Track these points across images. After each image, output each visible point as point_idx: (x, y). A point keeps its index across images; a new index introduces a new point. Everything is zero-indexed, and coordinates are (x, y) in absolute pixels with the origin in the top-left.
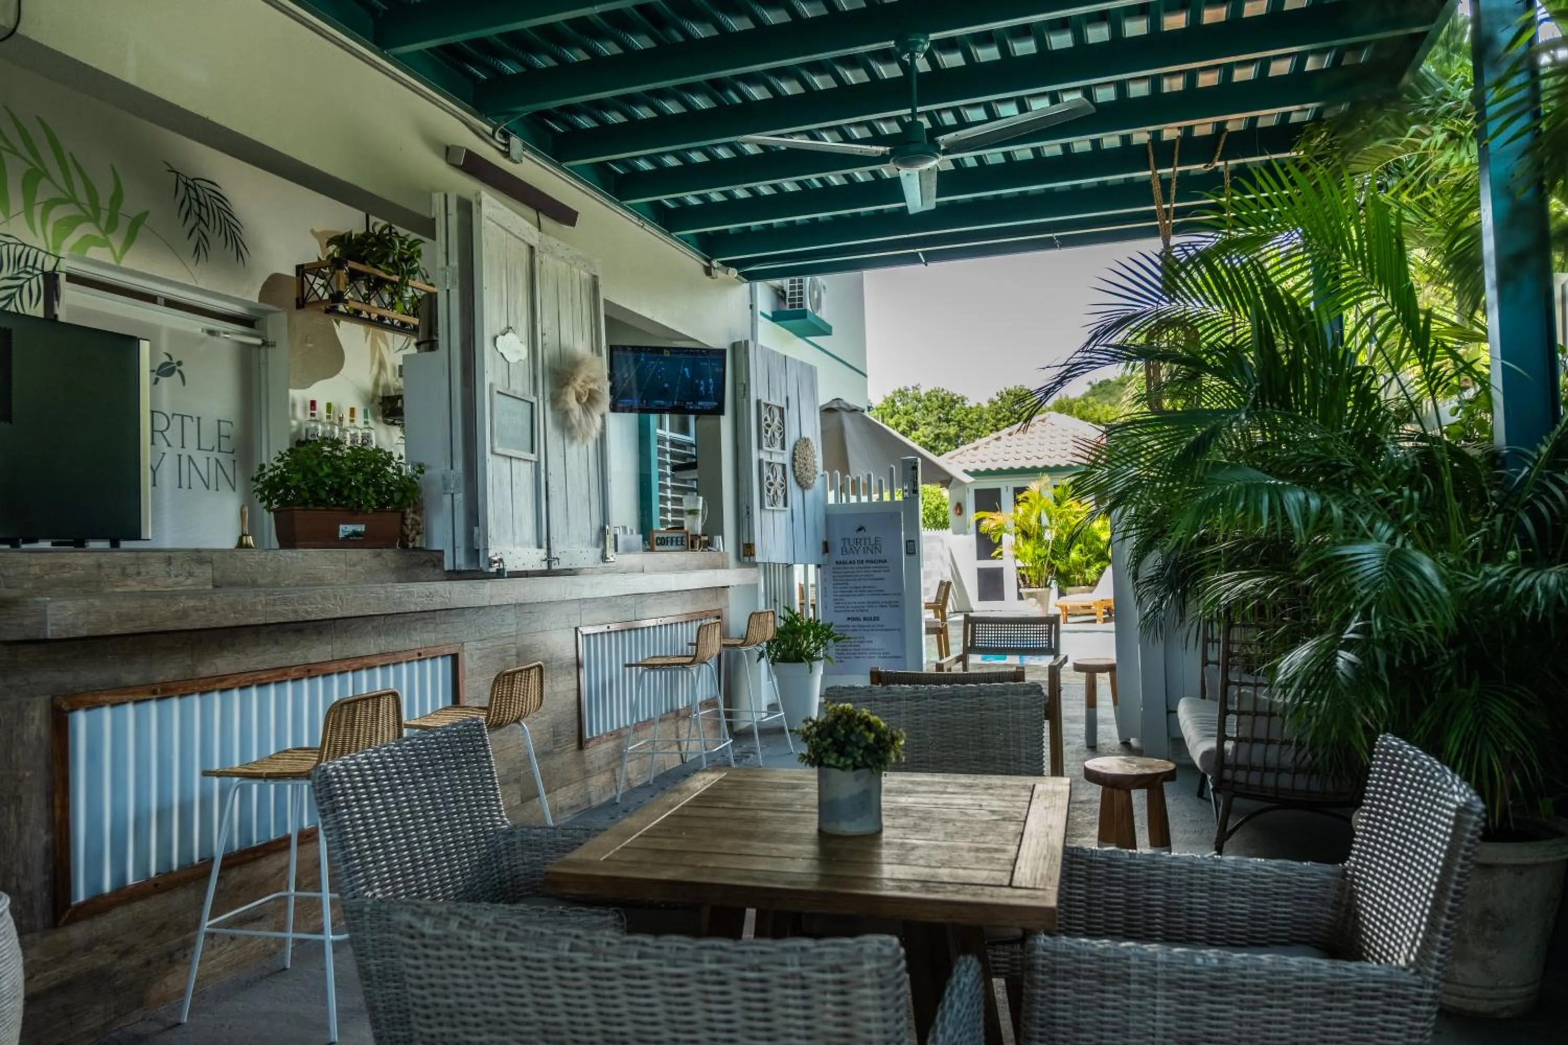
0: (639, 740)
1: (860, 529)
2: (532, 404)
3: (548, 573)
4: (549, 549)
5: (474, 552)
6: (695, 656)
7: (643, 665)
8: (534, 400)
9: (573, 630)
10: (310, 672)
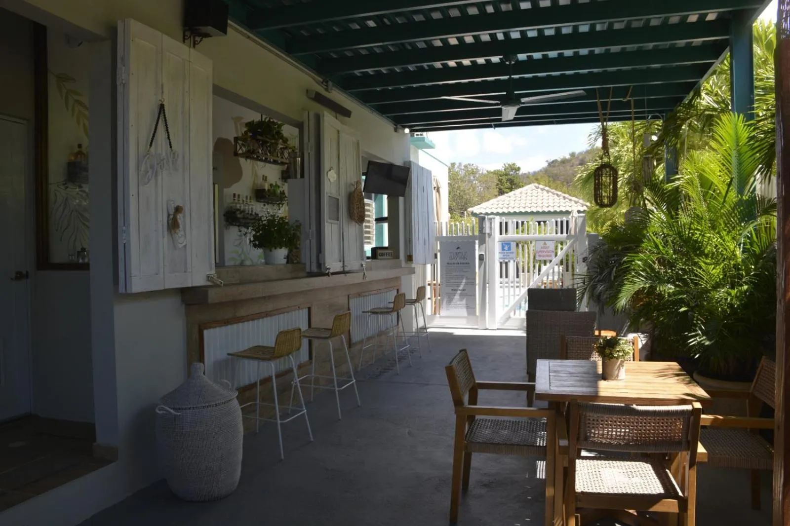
0: (369, 344)
1: (458, 248)
2: (338, 199)
3: (344, 272)
4: (344, 262)
5: (319, 265)
6: (393, 308)
7: (370, 312)
8: (339, 198)
9: (347, 297)
10: (267, 314)
